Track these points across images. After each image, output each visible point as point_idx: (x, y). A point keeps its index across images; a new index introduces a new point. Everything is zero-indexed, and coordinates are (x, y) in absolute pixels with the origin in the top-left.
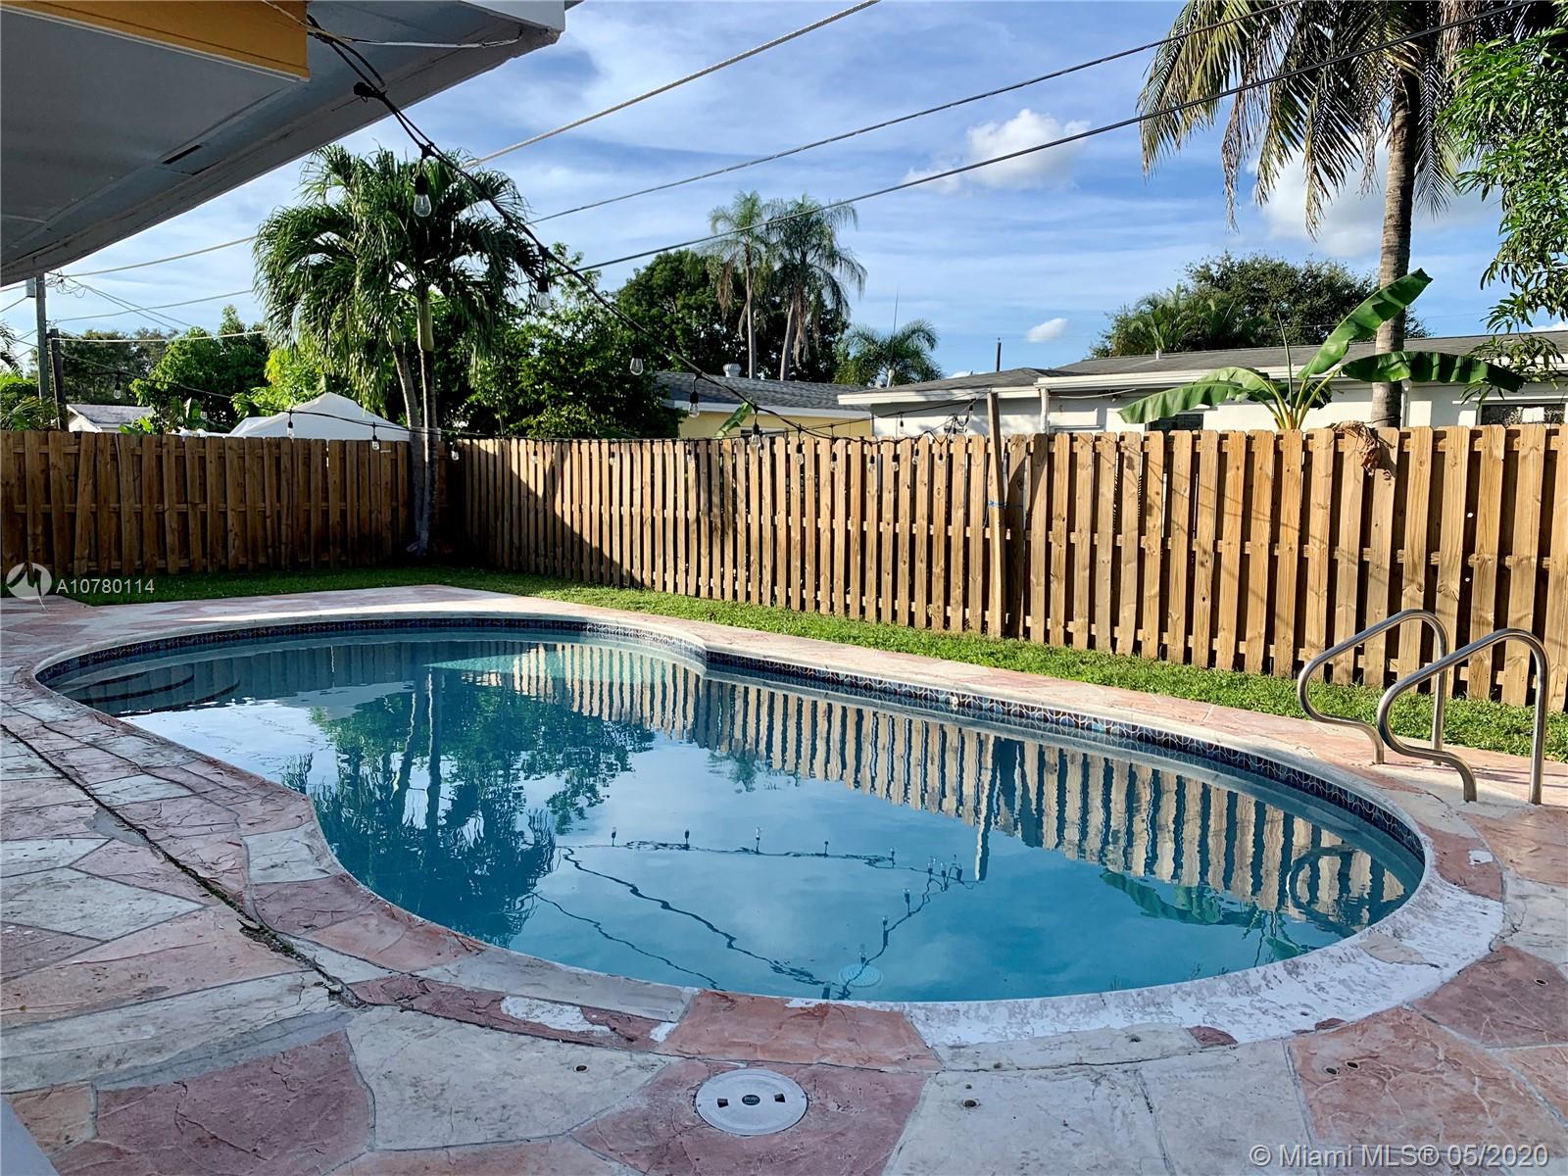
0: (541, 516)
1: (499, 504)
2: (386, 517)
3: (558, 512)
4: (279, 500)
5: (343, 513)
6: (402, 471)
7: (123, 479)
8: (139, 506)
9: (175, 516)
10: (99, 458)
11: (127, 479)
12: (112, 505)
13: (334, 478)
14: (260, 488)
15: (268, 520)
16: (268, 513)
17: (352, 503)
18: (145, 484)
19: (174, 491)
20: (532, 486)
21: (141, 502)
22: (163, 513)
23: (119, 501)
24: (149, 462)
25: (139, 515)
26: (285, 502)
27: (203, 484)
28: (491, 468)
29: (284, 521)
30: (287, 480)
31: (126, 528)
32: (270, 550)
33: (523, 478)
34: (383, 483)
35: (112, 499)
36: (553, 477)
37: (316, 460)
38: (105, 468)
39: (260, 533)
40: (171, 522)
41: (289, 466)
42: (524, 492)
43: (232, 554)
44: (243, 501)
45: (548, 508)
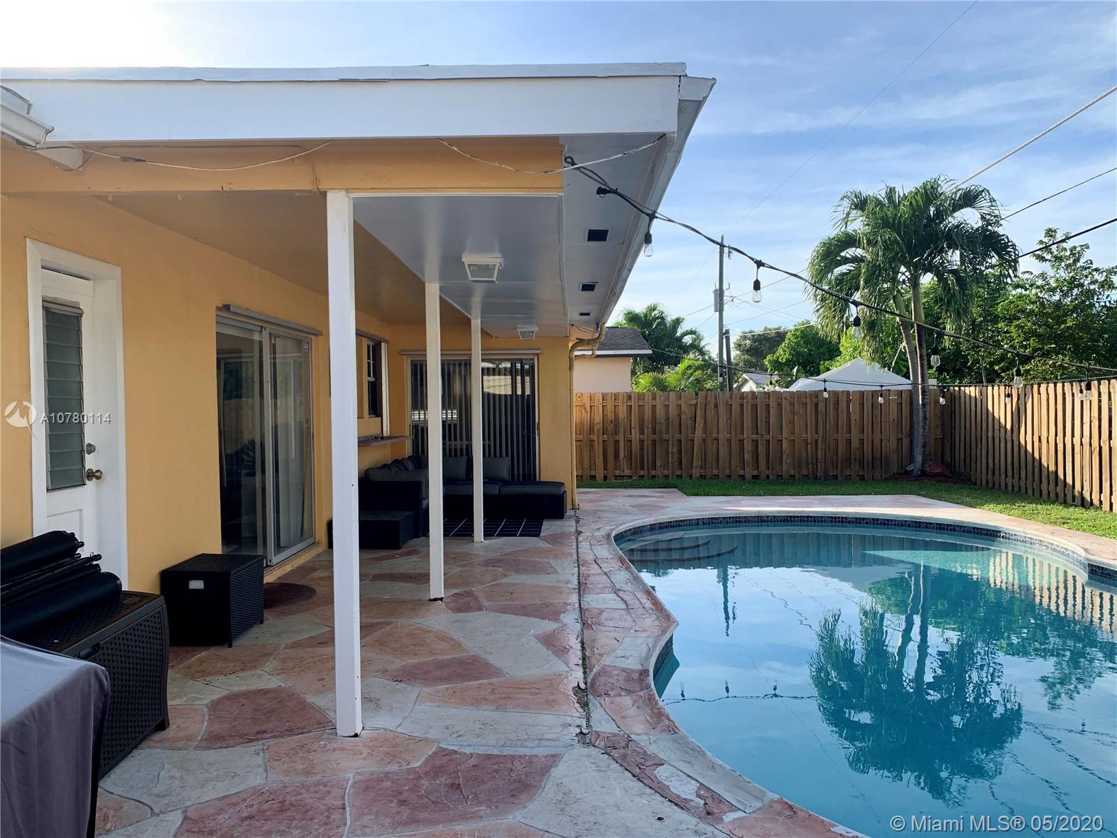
0: (1009, 445)
1: (979, 435)
2: (893, 444)
3: (1022, 442)
4: (817, 433)
5: (862, 441)
6: (906, 410)
7: (720, 420)
8: (729, 436)
9: (750, 442)
10: (707, 407)
11: (723, 418)
12: (714, 436)
13: (855, 417)
14: (804, 425)
15: (809, 446)
16: (809, 441)
17: (868, 434)
18: (733, 422)
19: (750, 426)
20: (1002, 421)
21: (731, 434)
22: (743, 440)
23: (718, 433)
24: (736, 408)
25: (729, 441)
26: (821, 432)
27: (768, 422)
28: (973, 408)
29: (820, 447)
30: (823, 420)
31: (721, 449)
32: (810, 466)
33: (996, 415)
34: (891, 420)
35: (715, 430)
36: (1018, 415)
37: (843, 405)
38: (711, 413)
39: (804, 455)
40: (748, 446)
41: (824, 409)
42: (997, 426)
43: (785, 467)
44: (793, 433)
45: (1015, 438)
